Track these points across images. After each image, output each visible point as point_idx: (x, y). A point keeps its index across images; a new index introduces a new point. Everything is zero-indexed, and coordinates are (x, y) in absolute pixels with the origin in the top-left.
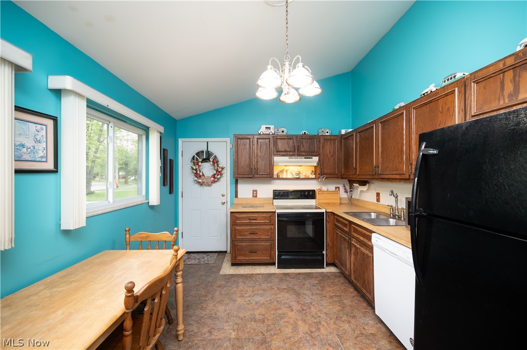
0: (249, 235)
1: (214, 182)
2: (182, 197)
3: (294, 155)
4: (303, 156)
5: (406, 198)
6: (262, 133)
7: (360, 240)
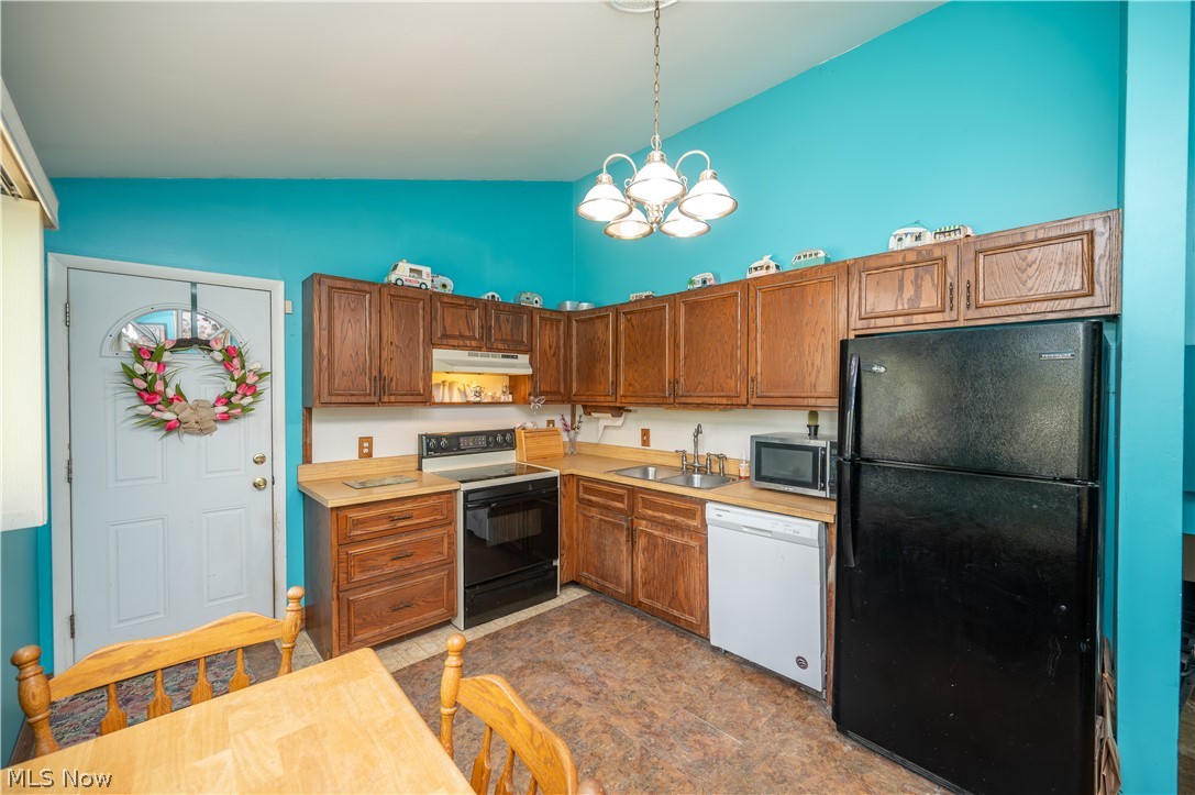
0: (390, 564)
1: (226, 418)
2: (70, 480)
3: (479, 348)
4: (499, 350)
5: (752, 437)
6: (399, 283)
7: (667, 520)
